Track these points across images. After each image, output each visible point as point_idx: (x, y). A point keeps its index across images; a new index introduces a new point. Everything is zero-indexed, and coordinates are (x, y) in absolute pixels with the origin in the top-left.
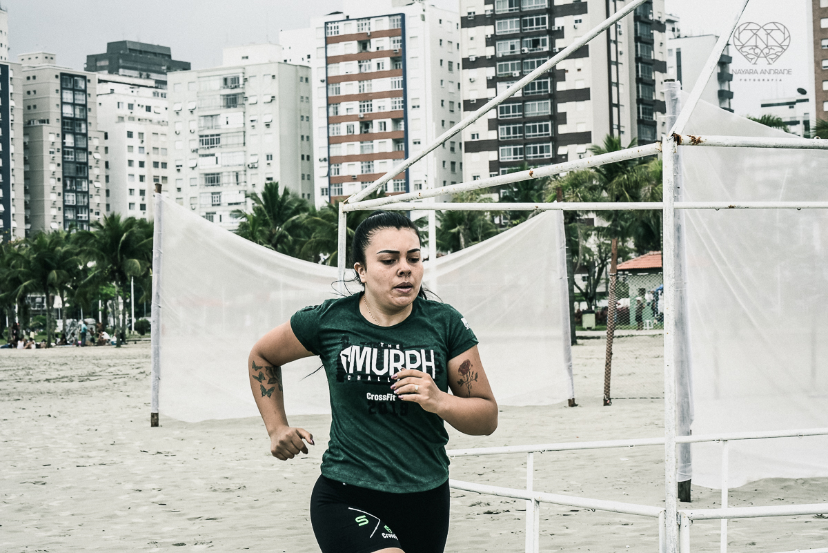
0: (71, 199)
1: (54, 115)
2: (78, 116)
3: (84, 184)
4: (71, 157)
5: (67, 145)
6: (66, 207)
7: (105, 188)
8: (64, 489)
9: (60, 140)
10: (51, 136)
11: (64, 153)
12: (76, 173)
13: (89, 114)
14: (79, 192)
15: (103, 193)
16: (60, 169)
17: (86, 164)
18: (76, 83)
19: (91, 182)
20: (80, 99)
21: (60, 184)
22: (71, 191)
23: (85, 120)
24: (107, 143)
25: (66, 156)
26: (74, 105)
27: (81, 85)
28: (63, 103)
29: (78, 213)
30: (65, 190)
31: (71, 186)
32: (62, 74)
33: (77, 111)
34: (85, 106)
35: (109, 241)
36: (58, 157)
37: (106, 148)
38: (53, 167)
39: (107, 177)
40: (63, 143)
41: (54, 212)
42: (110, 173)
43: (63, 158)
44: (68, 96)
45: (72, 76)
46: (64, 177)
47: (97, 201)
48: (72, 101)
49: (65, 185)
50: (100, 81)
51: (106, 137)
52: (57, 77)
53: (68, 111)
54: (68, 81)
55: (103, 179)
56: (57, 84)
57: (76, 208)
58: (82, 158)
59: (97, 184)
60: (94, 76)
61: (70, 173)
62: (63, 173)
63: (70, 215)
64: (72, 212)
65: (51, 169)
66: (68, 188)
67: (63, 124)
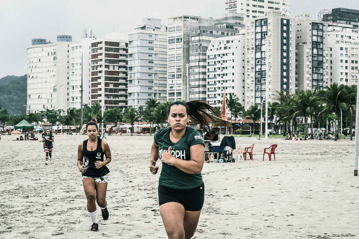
0: (315, 76)
1: (309, 41)
2: (319, 41)
3: (321, 70)
4: (315, 59)
5: (314, 53)
6: (313, 80)
7: (330, 72)
8: (320, 201)
9: (311, 51)
10: (307, 49)
11: (313, 57)
12: (318, 65)
13: (324, 40)
14: (319, 74)
15: (329, 74)
16: (311, 63)
17: (322, 61)
18: (318, 26)
19: (324, 69)
20: (320, 33)
21: (311, 70)
22: (315, 73)
23: (322, 43)
24: (331, 52)
25: (314, 58)
26: (317, 36)
27: (321, 27)
28: (312, 35)
29: (318, 82)
30: (313, 73)
31: (315, 71)
32: (313, 23)
33: (319, 39)
34: (322, 36)
35: (333, 95)
36: (310, 58)
37: (331, 55)
38: (308, 63)
39: (331, 67)
40: (313, 52)
41: (308, 82)
42: (332, 65)
43: (312, 59)
44: (315, 32)
45: (317, 23)
46: (313, 67)
47: (326, 77)
48: (317, 35)
49: (313, 70)
50: (329, 26)
51: (331, 50)
52: (310, 24)
53: (315, 39)
54: (315, 25)
55: (329, 68)
56: (310, 27)
57: (317, 80)
58: (320, 59)
59: (327, 70)
61: (315, 65)
62: (312, 65)
63: (315, 84)
64: (315, 82)
66: (314, 72)
67: (313, 44)
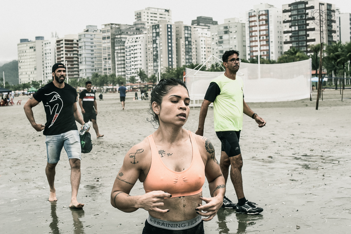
0: (187, 57)
1: (183, 36)
2: (189, 37)
3: (191, 53)
4: (187, 47)
6: (186, 59)
7: (196, 54)
9: (184, 42)
10: (182, 42)
11: (186, 46)
12: (188, 51)
14: (189, 55)
16: (185, 50)
18: (188, 28)
20: (189, 32)
22: (187, 55)
23: (191, 37)
24: (196, 43)
26: (188, 34)
27: (189, 29)
28: (185, 33)
29: (189, 60)
30: (186, 55)
32: (185, 26)
34: (190, 34)
36: (184, 46)
40: (185, 43)
41: (183, 60)
42: (197, 51)
44: (186, 32)
45: (187, 27)
47: (194, 57)
49: (186, 53)
51: (196, 41)
53: (186, 35)
54: (186, 28)
55: (195, 52)
56: (183, 29)
57: (188, 59)
58: (190, 47)
60: (193, 27)
63: (187, 61)
65: (183, 49)
67: (185, 38)
